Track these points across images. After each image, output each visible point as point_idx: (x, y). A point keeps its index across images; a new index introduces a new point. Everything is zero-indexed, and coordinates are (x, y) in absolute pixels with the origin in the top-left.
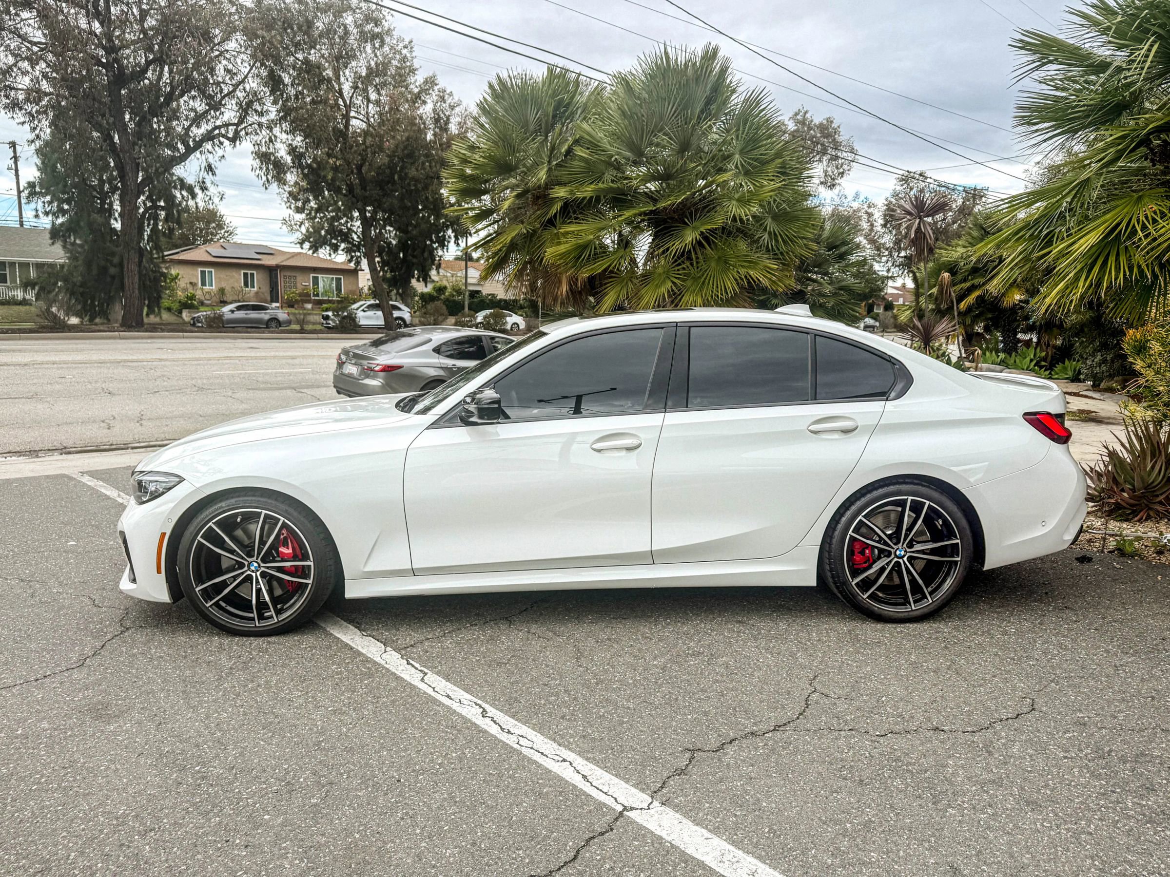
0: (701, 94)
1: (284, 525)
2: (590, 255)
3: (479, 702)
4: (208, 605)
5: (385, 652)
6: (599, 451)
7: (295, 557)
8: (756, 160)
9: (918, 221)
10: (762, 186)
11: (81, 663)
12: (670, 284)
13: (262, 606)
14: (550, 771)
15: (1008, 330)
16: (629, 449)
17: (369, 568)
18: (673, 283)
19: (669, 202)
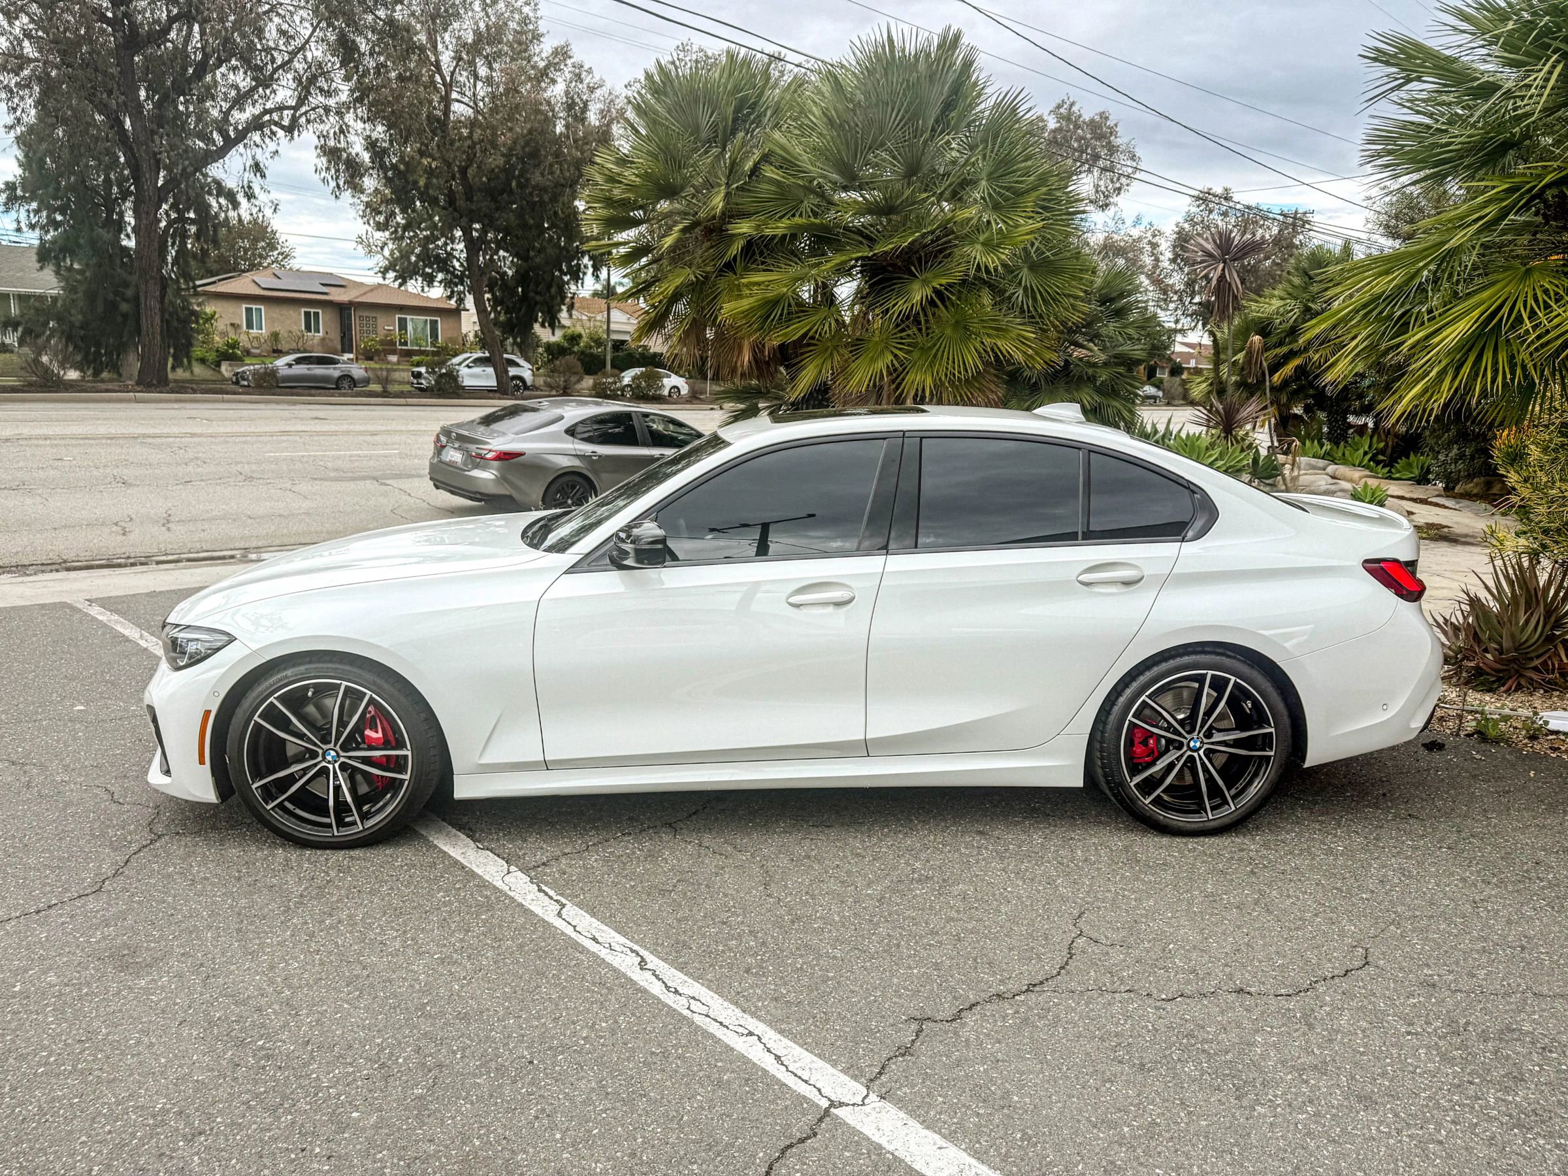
0: (937, 95)
1: (372, 701)
2: (781, 315)
3: (636, 947)
4: (268, 807)
5: (509, 872)
6: (797, 606)
7: (386, 744)
8: (1008, 189)
9: (1221, 266)
10: (1017, 226)
11: (96, 887)
12: (890, 357)
13: (342, 807)
14: (732, 1049)
15: (1336, 412)
16: (838, 604)
17: (487, 760)
18: (896, 356)
19: (891, 246)
